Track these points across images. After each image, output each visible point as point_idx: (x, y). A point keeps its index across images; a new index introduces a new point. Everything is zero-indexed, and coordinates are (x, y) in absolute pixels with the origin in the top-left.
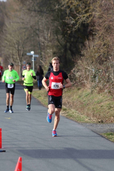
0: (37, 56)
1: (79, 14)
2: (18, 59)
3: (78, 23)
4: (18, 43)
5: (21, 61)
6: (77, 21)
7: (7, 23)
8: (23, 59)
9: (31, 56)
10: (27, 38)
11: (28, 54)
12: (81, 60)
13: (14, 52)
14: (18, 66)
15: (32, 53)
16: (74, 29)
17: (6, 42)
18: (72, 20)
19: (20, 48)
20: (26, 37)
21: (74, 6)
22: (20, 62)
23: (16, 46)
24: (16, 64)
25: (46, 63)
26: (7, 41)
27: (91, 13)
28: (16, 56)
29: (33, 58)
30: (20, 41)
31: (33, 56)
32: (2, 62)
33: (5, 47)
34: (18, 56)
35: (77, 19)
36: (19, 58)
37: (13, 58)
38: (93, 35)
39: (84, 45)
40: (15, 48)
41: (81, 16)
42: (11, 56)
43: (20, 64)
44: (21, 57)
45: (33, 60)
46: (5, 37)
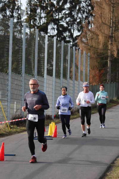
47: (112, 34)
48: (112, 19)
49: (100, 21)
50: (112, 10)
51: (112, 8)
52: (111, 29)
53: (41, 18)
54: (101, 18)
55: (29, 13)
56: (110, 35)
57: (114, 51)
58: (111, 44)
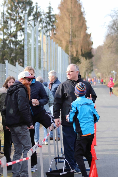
0: (116, 73)
7: (102, 57)
9: (113, 73)
11: (112, 72)
13: (106, 71)
14: (107, 77)
15: (114, 71)
17: (102, 66)
23: (107, 68)
28: (107, 73)
31: (114, 73)
42: (104, 73)
47: (71, 39)
48: (71, 29)
49: (63, 30)
50: (71, 22)
51: (71, 21)
52: (70, 36)
53: (11, 27)
54: (64, 29)
55: (3, 23)
56: (70, 40)
57: (74, 52)
58: (71, 47)
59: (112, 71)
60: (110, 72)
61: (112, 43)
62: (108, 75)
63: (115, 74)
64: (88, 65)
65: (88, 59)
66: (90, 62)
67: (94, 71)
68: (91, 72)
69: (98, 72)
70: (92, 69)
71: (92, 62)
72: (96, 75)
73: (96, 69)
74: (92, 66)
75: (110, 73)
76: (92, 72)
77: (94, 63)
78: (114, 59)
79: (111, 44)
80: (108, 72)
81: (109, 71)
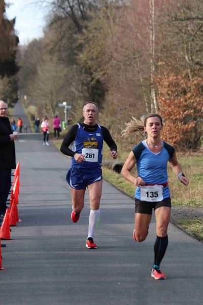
0: (70, 107)
1: (95, 72)
2: (51, 109)
3: (94, 80)
4: (52, 93)
5: (54, 112)
6: (93, 79)
7: (39, 71)
8: (56, 110)
9: (64, 107)
10: (61, 87)
11: (60, 105)
12: (102, 112)
13: (47, 102)
15: (65, 103)
16: (90, 85)
17: (38, 91)
18: (89, 77)
19: (53, 98)
20: (59, 86)
21: (89, 66)
22: (53, 114)
23: (49, 96)
24: (49, 115)
25: (77, 115)
26: (40, 90)
27: (105, 71)
28: (49, 107)
29: (65, 109)
30: (54, 90)
31: (66, 107)
32: (36, 113)
33: (37, 97)
34: (51, 107)
35: (93, 76)
36: (53, 108)
37: (46, 108)
38: (107, 91)
39: (104, 99)
40: (48, 97)
41: (97, 73)
42: (44, 106)
43: (53, 116)
44: (54, 107)
45: (65, 112)
46: (37, 86)
59: (62, 103)
60: (57, 106)
61: (61, 39)
62: (51, 112)
63: (68, 110)
64: (8, 88)
65: (6, 76)
66: (10, 82)
67: (19, 101)
68: (13, 104)
69: (30, 104)
70: (15, 97)
71: (16, 79)
72: (26, 111)
73: (25, 97)
74: (15, 89)
75: (55, 107)
76: (17, 105)
77: (19, 84)
78: (65, 76)
79: (57, 43)
80: (52, 106)
81: (55, 103)
